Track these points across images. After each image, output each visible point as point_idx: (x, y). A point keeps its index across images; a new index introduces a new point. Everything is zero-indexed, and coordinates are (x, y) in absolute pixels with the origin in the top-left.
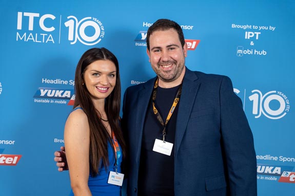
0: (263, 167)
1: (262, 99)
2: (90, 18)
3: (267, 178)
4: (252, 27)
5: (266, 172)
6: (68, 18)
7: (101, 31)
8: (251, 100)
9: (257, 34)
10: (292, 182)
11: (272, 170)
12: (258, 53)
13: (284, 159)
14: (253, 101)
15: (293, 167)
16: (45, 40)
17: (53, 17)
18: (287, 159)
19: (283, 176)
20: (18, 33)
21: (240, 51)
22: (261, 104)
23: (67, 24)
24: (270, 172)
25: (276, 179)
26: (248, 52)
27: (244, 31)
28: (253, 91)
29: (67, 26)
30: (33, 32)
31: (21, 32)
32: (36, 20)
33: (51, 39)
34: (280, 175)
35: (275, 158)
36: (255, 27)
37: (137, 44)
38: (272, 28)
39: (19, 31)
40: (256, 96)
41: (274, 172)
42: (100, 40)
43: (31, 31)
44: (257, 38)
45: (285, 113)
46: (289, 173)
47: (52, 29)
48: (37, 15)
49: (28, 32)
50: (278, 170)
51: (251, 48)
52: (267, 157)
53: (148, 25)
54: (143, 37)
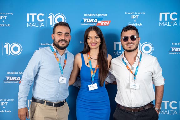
2: (60, 14)
4: (135, 13)
6: (50, 14)
9: (137, 16)
12: (138, 25)
16: (40, 26)
17: (43, 15)
20: (28, 23)
22: (141, 49)
23: (49, 17)
27: (131, 15)
29: (49, 18)
31: (29, 23)
32: (35, 17)
33: (42, 25)
36: (136, 13)
38: (144, 13)
43: (33, 22)
44: (137, 18)
45: (152, 52)
47: (43, 20)
48: (36, 14)
53: (86, 15)
54: (85, 21)
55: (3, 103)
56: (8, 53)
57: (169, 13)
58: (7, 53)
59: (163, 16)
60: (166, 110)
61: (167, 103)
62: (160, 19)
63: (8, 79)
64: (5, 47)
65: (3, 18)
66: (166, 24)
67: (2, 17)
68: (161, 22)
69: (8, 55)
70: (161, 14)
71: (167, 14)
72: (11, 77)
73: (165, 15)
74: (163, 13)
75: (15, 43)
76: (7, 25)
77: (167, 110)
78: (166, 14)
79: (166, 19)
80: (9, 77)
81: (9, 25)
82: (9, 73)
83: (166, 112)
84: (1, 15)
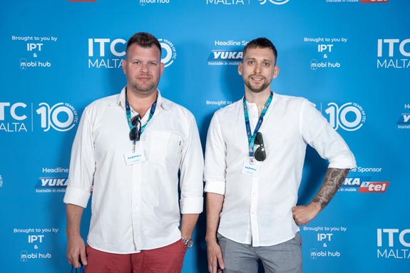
1: (338, 111)
2: (161, 40)
4: (324, 40)
5: (345, 184)
7: (173, 52)
8: (327, 113)
9: (330, 46)
10: (371, 192)
11: (351, 182)
12: (332, 65)
13: (362, 170)
16: (117, 65)
17: (123, 41)
18: (365, 170)
19: (362, 186)
20: (90, 61)
21: (313, 65)
22: (338, 116)
24: (349, 184)
25: (355, 190)
26: (322, 65)
28: (329, 104)
30: (105, 58)
31: (93, 59)
34: (359, 186)
35: (354, 170)
36: (328, 40)
37: (209, 63)
38: (344, 40)
39: (91, 58)
40: (333, 108)
41: (353, 183)
42: (172, 61)
43: (102, 58)
44: (330, 51)
45: (362, 124)
46: (368, 183)
47: (123, 53)
48: (108, 40)
49: (100, 59)
50: (357, 181)
51: (324, 60)
53: (220, 43)
54: (216, 56)
55: (34, 238)
56: (45, 126)
57: (397, 41)
58: (43, 125)
59: (386, 46)
60: (391, 248)
61: (394, 233)
62: (380, 54)
63: (44, 183)
64: (38, 111)
65: (35, 47)
66: (391, 63)
67: (33, 46)
68: (382, 59)
69: (45, 131)
70: (380, 41)
71: (394, 43)
72: (51, 180)
73: (388, 44)
74: (386, 41)
75: (62, 103)
76: (43, 65)
77: (394, 248)
78: (391, 42)
79: (391, 54)
80: (47, 180)
81: (48, 64)
82: (48, 171)
83: (392, 253)
84: (30, 42)
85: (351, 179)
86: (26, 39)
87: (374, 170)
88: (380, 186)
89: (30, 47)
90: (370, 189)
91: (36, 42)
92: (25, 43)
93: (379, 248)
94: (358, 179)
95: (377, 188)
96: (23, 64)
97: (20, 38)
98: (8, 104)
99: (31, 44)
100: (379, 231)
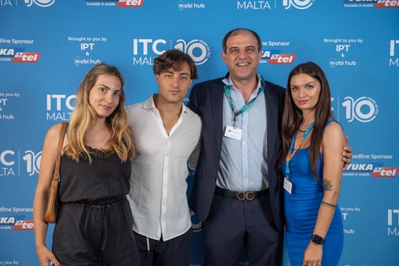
0: (357, 165)
1: (354, 104)
2: (197, 40)
3: (360, 174)
4: (342, 41)
5: (360, 169)
6: (177, 41)
7: (207, 51)
8: (344, 106)
9: (347, 46)
10: (382, 176)
12: (349, 63)
13: (374, 157)
14: (346, 107)
15: (383, 163)
18: (378, 157)
19: (374, 171)
20: (134, 58)
21: (332, 63)
22: (353, 109)
23: (177, 47)
24: (363, 169)
25: (368, 175)
26: (340, 63)
28: (346, 98)
30: (148, 56)
34: (372, 171)
35: (368, 157)
38: (360, 41)
39: (135, 56)
40: (349, 102)
41: (367, 169)
42: (207, 59)
43: (145, 55)
44: (347, 50)
45: (375, 117)
46: (380, 169)
48: (151, 41)
49: (143, 57)
50: (370, 167)
51: (342, 59)
52: (361, 156)
62: (392, 54)
65: (87, 47)
70: (392, 42)
74: (398, 42)
76: (94, 62)
81: (98, 61)
84: (83, 42)
85: (364, 165)
86: (80, 39)
87: (386, 157)
88: (391, 172)
89: (83, 47)
90: (382, 174)
91: (88, 42)
92: (79, 43)
93: (390, 226)
94: (371, 165)
95: (388, 173)
96: (77, 61)
97: (75, 39)
98: (64, 96)
99: (84, 44)
100: (390, 212)
